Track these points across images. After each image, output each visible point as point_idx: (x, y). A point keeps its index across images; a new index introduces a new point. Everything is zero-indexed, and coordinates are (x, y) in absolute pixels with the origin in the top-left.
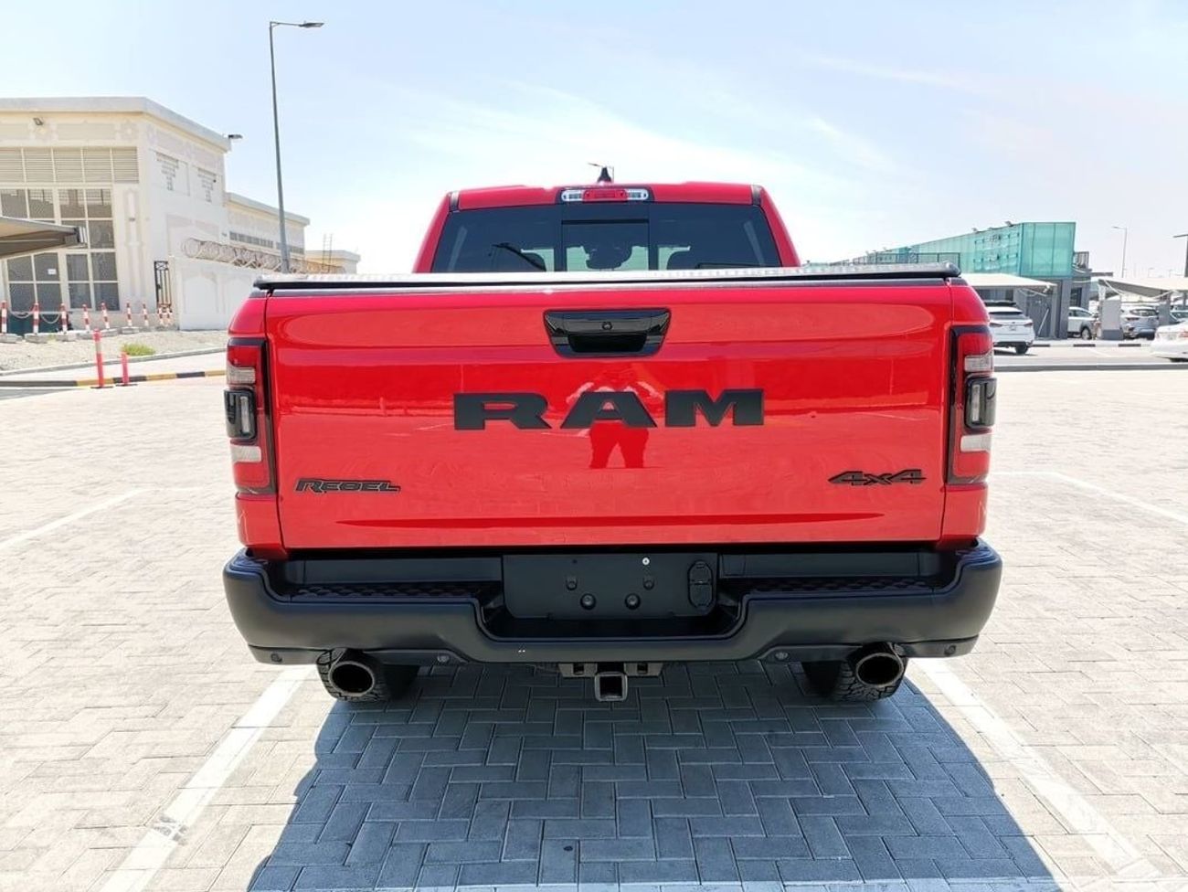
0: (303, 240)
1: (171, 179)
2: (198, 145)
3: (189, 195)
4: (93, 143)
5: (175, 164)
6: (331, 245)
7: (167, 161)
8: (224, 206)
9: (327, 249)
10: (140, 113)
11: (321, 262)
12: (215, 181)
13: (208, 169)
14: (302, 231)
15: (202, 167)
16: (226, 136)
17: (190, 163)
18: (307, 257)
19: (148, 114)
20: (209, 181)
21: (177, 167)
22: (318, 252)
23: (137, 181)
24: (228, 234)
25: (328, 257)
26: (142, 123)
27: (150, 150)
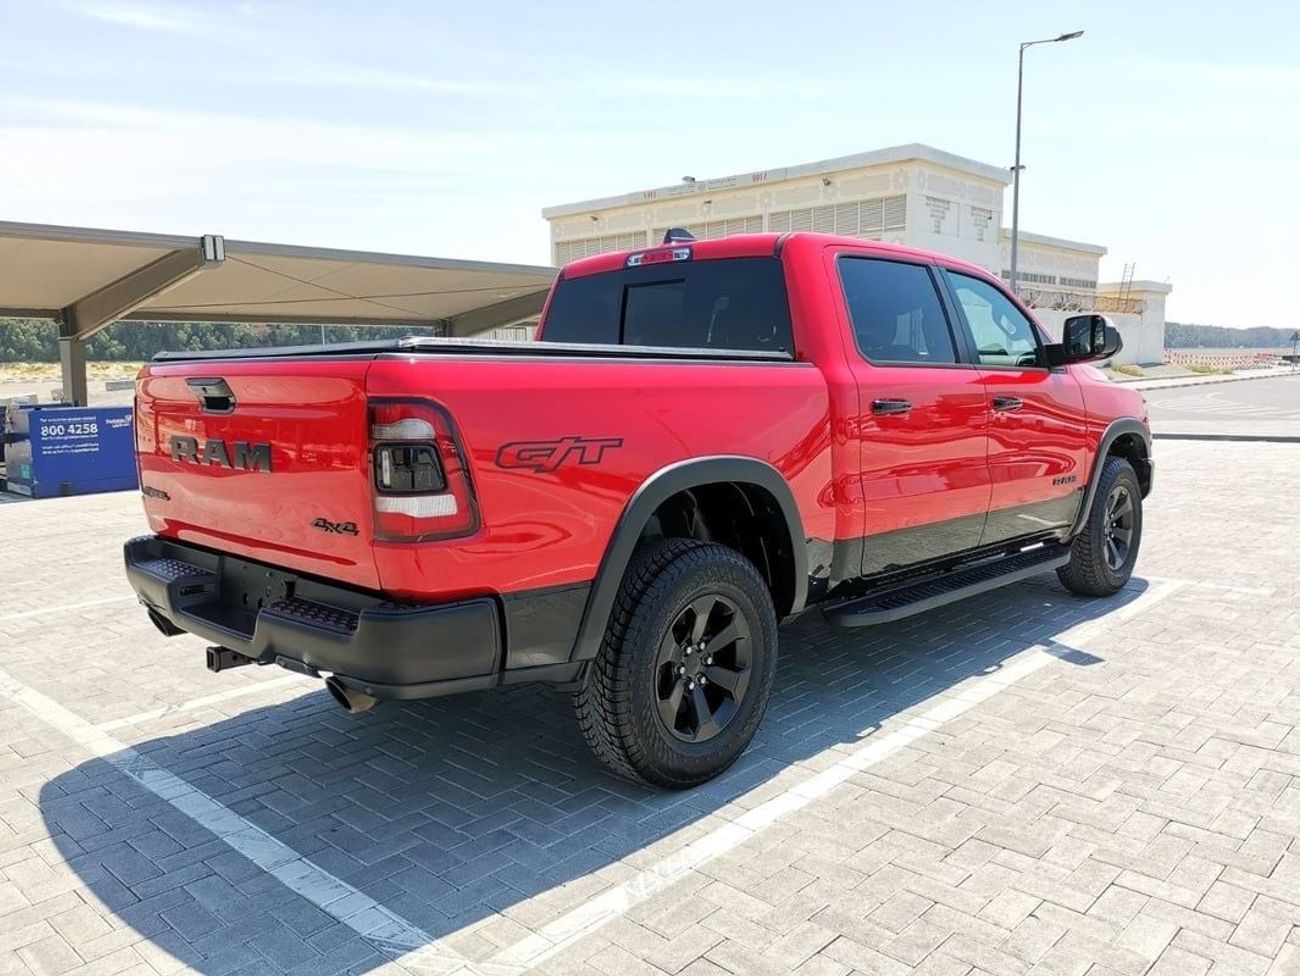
0: (1096, 272)
1: (939, 222)
2: (975, 183)
3: (958, 236)
4: (870, 195)
5: (946, 206)
6: (1132, 276)
7: (937, 203)
8: (998, 243)
9: (1127, 279)
10: (912, 160)
11: (1117, 296)
12: (990, 218)
13: (983, 206)
14: (1097, 264)
15: (977, 204)
16: (1008, 169)
17: (962, 203)
18: (1099, 291)
19: (920, 160)
20: (983, 218)
21: (948, 209)
22: (1115, 284)
23: (904, 228)
24: (1000, 273)
25: (1126, 290)
26: (913, 170)
27: (919, 195)
